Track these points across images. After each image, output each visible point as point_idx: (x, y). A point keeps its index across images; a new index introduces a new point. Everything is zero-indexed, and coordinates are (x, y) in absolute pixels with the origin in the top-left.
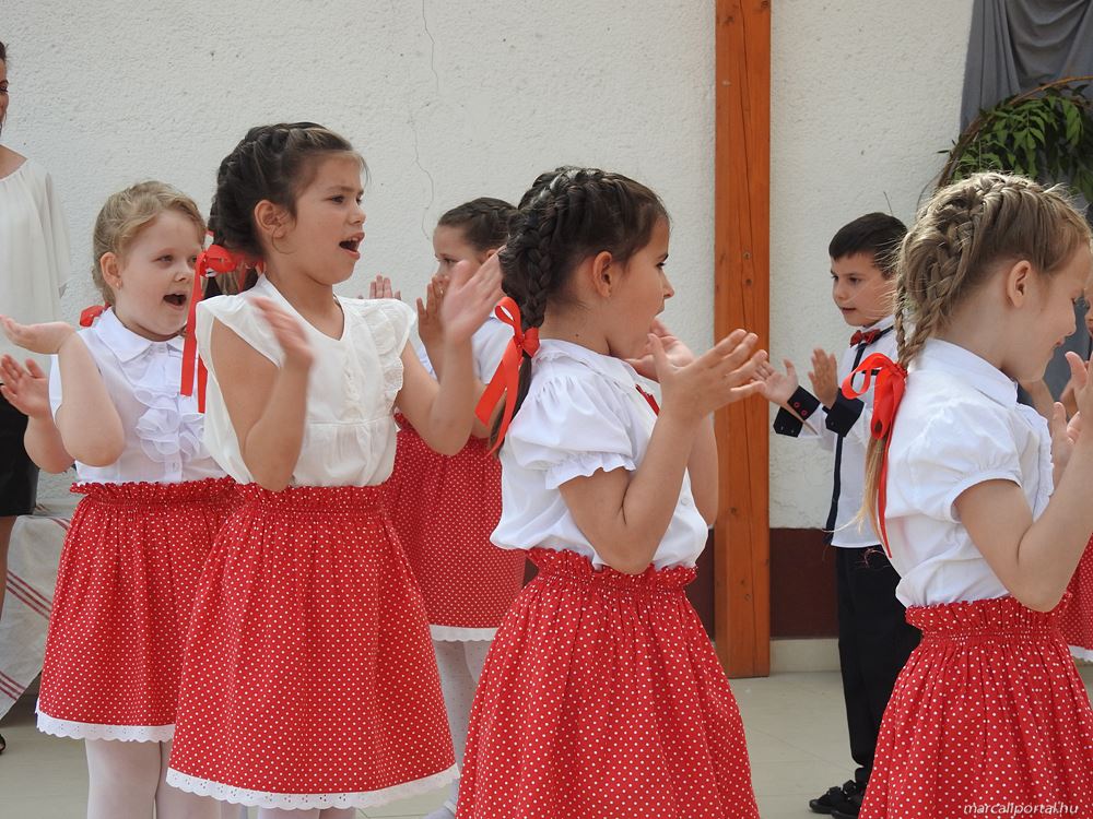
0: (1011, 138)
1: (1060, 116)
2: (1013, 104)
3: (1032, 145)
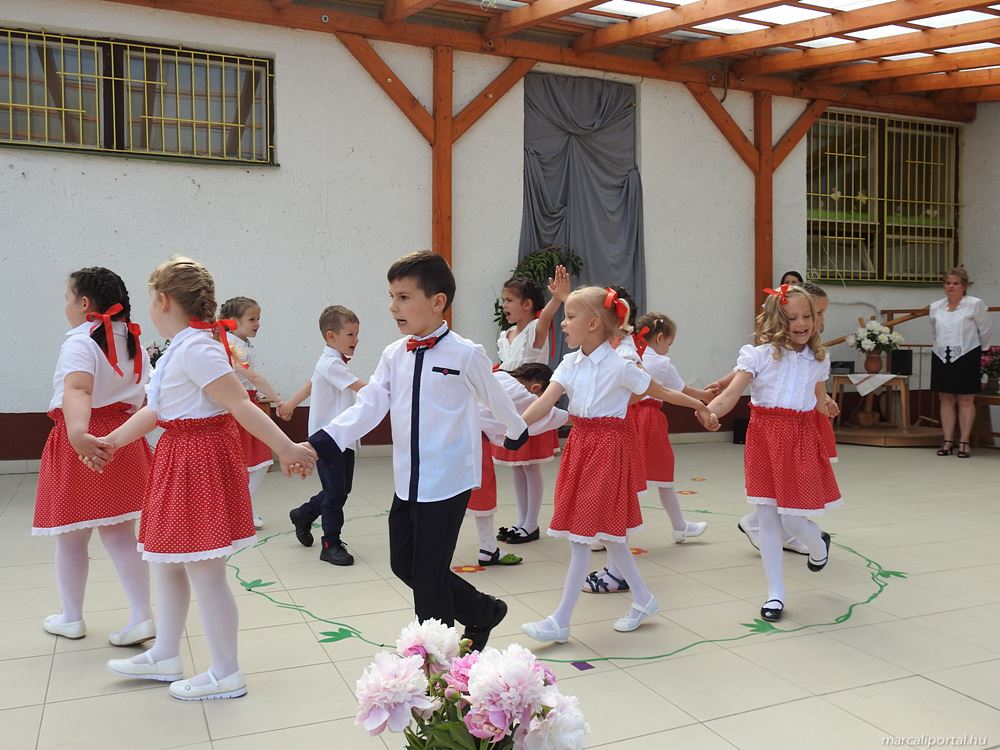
0: (535, 266)
1: (552, 259)
2: (535, 254)
3: (542, 268)
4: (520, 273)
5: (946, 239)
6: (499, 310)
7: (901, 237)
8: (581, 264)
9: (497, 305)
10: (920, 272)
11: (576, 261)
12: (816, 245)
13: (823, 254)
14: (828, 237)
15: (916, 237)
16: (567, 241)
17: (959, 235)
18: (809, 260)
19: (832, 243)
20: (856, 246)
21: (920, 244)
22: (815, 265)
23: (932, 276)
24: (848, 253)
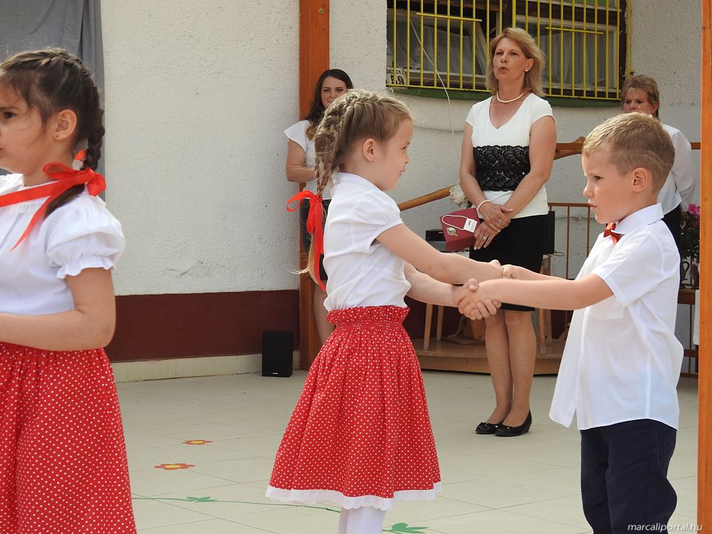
5: (607, 27)
7: (539, 21)
10: (568, 81)
12: (402, 25)
13: (415, 43)
14: (422, 14)
15: (562, 22)
17: (628, 22)
18: (390, 54)
19: (429, 25)
20: (467, 32)
21: (568, 34)
22: (401, 61)
23: (585, 87)
24: (455, 44)
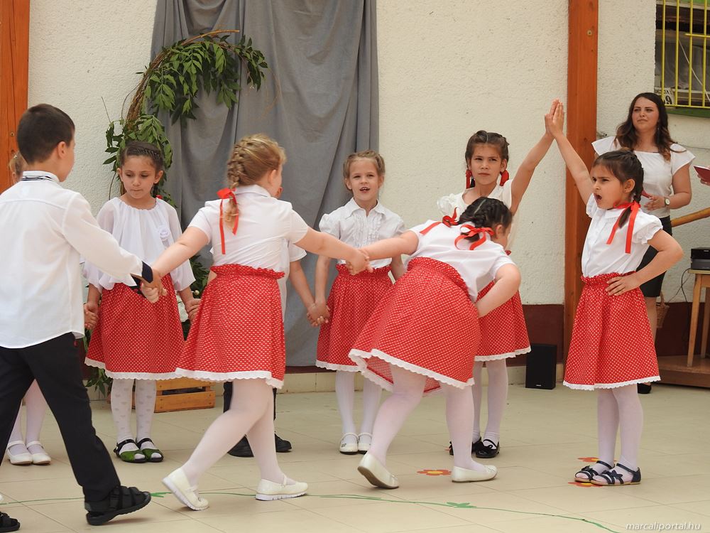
2: (183, 44)
4: (154, 78)
6: (115, 144)
8: (264, 65)
9: (110, 135)
11: (256, 59)
12: (671, 46)
13: (683, 63)
14: (691, 34)
16: (240, 24)
18: (658, 74)
19: (698, 45)
22: (669, 81)
